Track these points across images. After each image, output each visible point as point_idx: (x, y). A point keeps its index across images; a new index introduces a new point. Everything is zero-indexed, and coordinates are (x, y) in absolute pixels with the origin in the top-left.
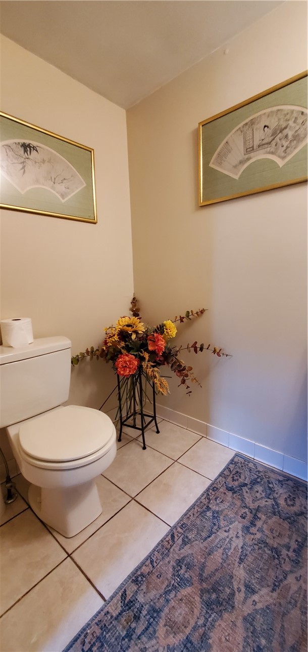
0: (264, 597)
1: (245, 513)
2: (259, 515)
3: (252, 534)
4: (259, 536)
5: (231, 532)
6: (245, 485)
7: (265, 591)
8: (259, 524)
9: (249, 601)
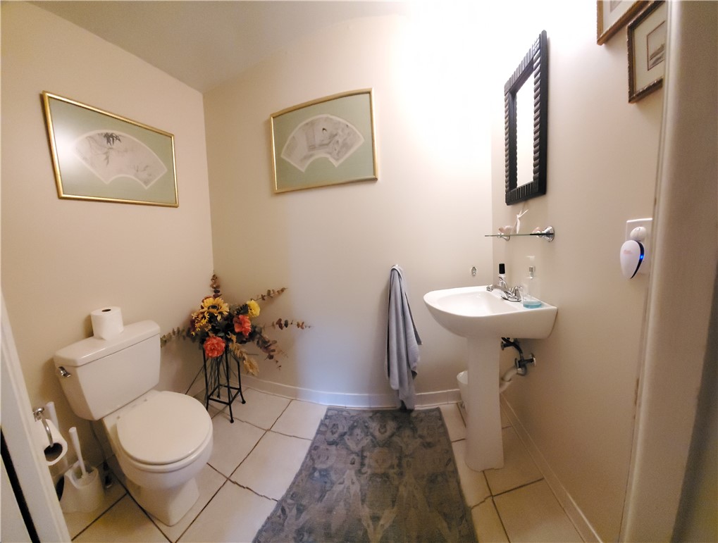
0: (387, 517)
1: (353, 459)
2: (365, 454)
3: (365, 473)
4: (369, 471)
5: (346, 482)
6: (345, 433)
7: (387, 512)
8: (367, 461)
9: (379, 528)
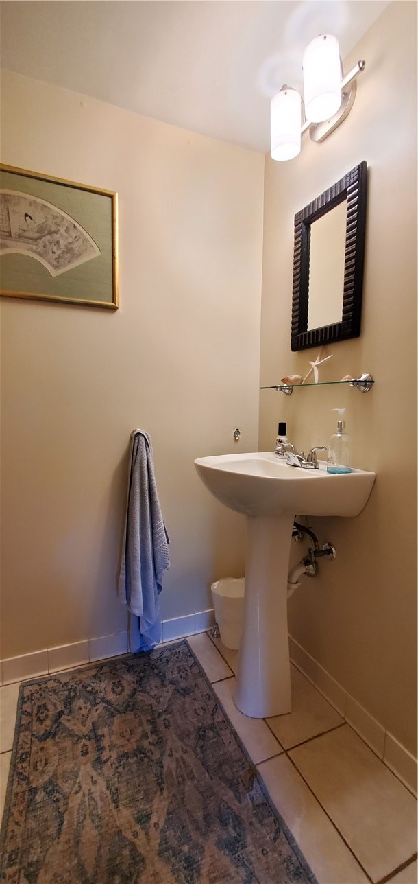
0: (159, 807)
1: (84, 746)
2: (100, 732)
3: (107, 760)
4: (114, 755)
5: (84, 786)
6: (61, 714)
7: (156, 802)
8: (106, 742)
9: (152, 830)
